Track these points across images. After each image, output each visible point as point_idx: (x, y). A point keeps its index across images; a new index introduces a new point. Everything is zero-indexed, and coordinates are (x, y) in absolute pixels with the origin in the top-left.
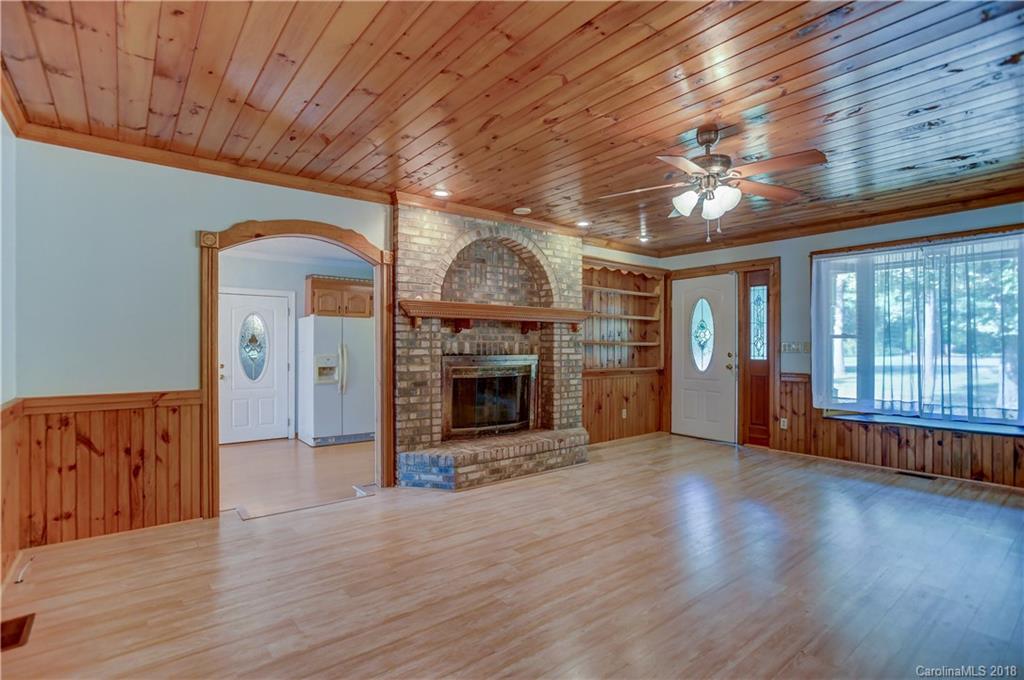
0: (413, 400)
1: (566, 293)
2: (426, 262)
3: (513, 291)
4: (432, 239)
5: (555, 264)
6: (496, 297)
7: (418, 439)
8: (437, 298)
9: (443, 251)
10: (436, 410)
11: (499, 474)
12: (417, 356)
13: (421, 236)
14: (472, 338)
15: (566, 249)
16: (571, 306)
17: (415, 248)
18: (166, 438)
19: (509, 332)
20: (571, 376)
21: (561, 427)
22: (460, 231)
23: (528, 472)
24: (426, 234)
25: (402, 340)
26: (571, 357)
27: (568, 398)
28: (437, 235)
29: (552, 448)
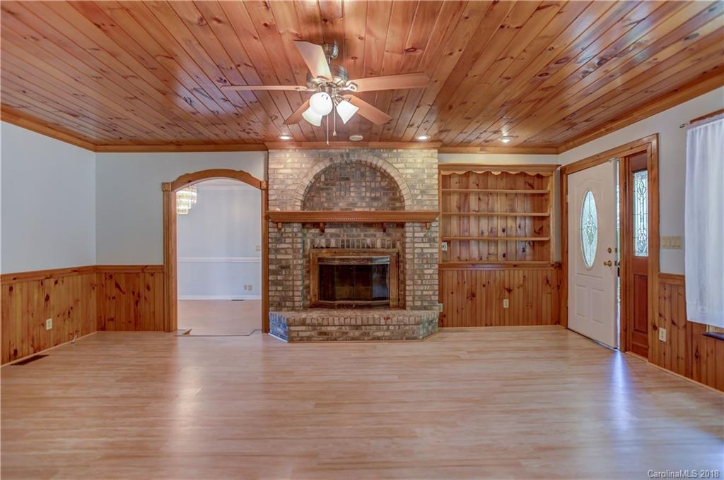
0: (279, 278)
1: (419, 197)
2: (290, 185)
3: (375, 199)
4: (292, 169)
5: (406, 174)
6: (359, 204)
8: (298, 209)
9: (301, 176)
10: (297, 286)
11: (325, 336)
12: (283, 249)
13: (284, 168)
14: (338, 236)
15: (419, 160)
16: (425, 208)
17: (281, 176)
18: (148, 288)
19: (371, 231)
20: (426, 266)
21: (414, 308)
22: (315, 160)
23: (353, 339)
24: (289, 166)
25: (272, 238)
26: (425, 251)
27: (422, 284)
28: (297, 166)
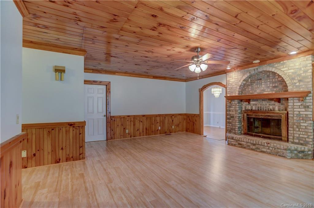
0: (230, 121)
1: (298, 84)
2: (234, 85)
3: (275, 87)
4: (235, 79)
5: (289, 73)
6: (266, 90)
7: (231, 131)
8: (237, 94)
9: (238, 82)
10: (236, 125)
11: (241, 146)
12: (232, 110)
13: (232, 79)
14: (256, 105)
15: (297, 64)
16: (302, 89)
17: (231, 82)
18: (196, 121)
19: (273, 102)
20: (302, 121)
21: (293, 143)
22: (243, 74)
23: (252, 149)
24: (234, 78)
25: (228, 106)
26: (301, 113)
27: (299, 131)
28: (237, 77)
29: (263, 144)
